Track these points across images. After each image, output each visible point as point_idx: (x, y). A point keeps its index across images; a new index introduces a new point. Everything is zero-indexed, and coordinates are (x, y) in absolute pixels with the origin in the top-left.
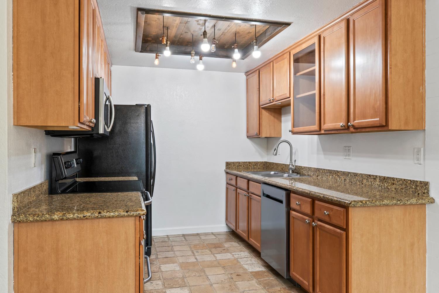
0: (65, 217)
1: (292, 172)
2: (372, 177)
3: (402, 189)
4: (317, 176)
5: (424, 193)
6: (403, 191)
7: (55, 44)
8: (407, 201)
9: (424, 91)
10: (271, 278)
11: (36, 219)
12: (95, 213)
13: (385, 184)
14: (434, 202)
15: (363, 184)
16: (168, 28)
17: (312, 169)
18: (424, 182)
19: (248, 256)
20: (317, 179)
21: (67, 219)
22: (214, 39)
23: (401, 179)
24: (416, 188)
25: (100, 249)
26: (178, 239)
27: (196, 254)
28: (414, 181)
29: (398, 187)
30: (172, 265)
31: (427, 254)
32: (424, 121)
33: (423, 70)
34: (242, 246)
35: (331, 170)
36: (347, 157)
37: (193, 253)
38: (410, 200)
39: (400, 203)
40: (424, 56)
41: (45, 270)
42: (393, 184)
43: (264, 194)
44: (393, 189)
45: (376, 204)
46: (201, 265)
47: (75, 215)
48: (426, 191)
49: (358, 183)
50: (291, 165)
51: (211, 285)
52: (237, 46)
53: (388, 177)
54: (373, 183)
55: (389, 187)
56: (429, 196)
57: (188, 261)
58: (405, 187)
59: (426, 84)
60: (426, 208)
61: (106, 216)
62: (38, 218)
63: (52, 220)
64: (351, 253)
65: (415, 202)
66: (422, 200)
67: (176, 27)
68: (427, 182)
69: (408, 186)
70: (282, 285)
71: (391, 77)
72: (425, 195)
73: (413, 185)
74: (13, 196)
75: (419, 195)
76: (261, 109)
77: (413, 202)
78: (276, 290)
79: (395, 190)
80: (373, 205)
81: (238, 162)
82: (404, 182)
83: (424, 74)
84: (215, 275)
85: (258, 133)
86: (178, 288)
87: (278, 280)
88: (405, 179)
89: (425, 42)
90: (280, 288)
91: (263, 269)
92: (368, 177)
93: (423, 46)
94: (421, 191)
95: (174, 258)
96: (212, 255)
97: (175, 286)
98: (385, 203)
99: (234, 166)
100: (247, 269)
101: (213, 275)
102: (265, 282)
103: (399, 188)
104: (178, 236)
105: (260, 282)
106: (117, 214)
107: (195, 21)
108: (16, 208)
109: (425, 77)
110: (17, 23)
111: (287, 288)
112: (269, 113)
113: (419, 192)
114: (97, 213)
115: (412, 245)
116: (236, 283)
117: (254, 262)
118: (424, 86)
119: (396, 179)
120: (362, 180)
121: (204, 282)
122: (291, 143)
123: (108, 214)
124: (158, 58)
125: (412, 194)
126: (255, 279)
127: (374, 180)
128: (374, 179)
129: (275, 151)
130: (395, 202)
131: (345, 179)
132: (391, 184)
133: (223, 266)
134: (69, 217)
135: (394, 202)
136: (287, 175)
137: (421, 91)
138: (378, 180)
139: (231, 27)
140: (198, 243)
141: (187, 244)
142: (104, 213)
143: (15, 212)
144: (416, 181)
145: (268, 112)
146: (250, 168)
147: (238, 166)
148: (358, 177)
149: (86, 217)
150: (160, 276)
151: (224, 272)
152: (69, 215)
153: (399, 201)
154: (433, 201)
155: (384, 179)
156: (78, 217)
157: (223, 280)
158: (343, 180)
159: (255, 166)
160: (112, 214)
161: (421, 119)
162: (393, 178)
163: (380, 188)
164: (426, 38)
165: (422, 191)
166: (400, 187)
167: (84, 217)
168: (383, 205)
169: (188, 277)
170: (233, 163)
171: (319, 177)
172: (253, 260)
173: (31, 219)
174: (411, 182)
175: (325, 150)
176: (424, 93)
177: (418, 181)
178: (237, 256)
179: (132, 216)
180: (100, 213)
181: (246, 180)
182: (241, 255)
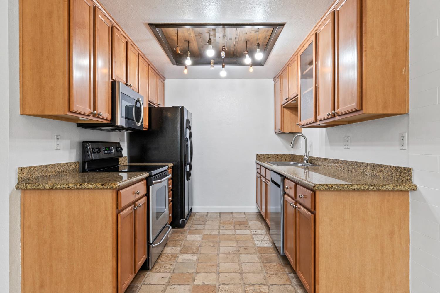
0: (54, 187)
1: (306, 162)
2: (364, 165)
3: (388, 175)
4: (325, 166)
5: (407, 180)
6: (389, 177)
7: (49, 50)
8: (382, 186)
9: (407, 72)
10: (274, 254)
11: (33, 187)
12: (77, 185)
13: (375, 171)
14: (417, 189)
15: (357, 172)
16: (188, 42)
17: (321, 159)
18: (407, 168)
19: (264, 234)
20: (325, 168)
21: (56, 189)
22: (224, 46)
23: (388, 166)
24: (400, 175)
25: (84, 214)
26: (214, 216)
27: (221, 228)
28: (398, 167)
29: (385, 174)
30: (197, 235)
31: (410, 244)
32: (407, 104)
33: (406, 50)
34: (263, 225)
35: (334, 159)
36: (346, 147)
37: (219, 227)
38: (386, 186)
39: (373, 188)
40: (407, 35)
41: (43, 228)
42: (381, 171)
43: (272, 180)
44: (381, 176)
45: (344, 188)
46: (219, 238)
47: (62, 185)
48: (409, 178)
49: (354, 171)
50: (306, 156)
51: (218, 255)
52: (247, 52)
53: (377, 165)
54: (365, 170)
55: (378, 174)
56: (412, 183)
57: (211, 234)
58: (391, 173)
59: (409, 65)
60: (409, 195)
61: (85, 187)
62: (34, 187)
63: (45, 189)
64: (319, 236)
65: (392, 188)
66: (401, 186)
67: (195, 40)
68: (410, 168)
69: (393, 173)
70: (280, 261)
71: (366, 60)
72: (408, 182)
73: (397, 172)
74: (18, 169)
75: (403, 181)
76: (283, 108)
77: (389, 188)
78: (271, 265)
79: (382, 177)
80: (341, 189)
81: (267, 154)
82: (390, 168)
83: (407, 55)
84: (227, 247)
85: (281, 129)
86: (190, 254)
87: (278, 257)
88: (390, 166)
89: (409, 20)
90: (277, 264)
91: (270, 245)
92: (361, 164)
93: (407, 25)
94: (404, 178)
95: (202, 230)
96: (234, 230)
97: (188, 253)
98: (355, 188)
99: (263, 158)
100: (257, 244)
101: (225, 246)
102: (266, 257)
103: (386, 176)
104: (216, 213)
105: (261, 257)
106: (94, 186)
107: (206, 32)
108: (20, 178)
109: (408, 58)
110: (22, 35)
111: (283, 264)
112: (290, 112)
113: (403, 179)
114: (79, 185)
115: (392, 233)
116: (240, 255)
117: (266, 239)
118: (407, 67)
119: (383, 166)
120: (357, 168)
121: (214, 251)
122: (306, 137)
123: (87, 186)
124: (187, 68)
125: (396, 181)
126: (258, 254)
127: (366, 168)
128: (366, 166)
129: (291, 143)
130: (367, 187)
131: (344, 168)
132: (379, 171)
133: (237, 239)
134: (57, 187)
135: (365, 187)
136: (301, 164)
137: (404, 72)
138: (369, 167)
139: (238, 35)
140: (228, 220)
141: (218, 220)
142: (84, 185)
143: (19, 181)
144: (400, 167)
145: (289, 110)
146: (278, 159)
147: (267, 158)
148: (353, 165)
149: (70, 188)
150: (182, 244)
151: (235, 245)
152: (58, 185)
153: (372, 186)
154: (415, 189)
155: (374, 166)
156: (64, 187)
157: (231, 252)
158: (343, 169)
159: (282, 158)
160: (90, 186)
161: (405, 102)
162: (381, 165)
163: (370, 175)
164: (410, 16)
165: (406, 178)
166: (386, 174)
167: (69, 187)
168: (353, 189)
169: (204, 246)
170: (263, 155)
171: (326, 167)
172: (266, 237)
173: (29, 187)
174: (396, 168)
175: (331, 141)
176: (407, 74)
177: (402, 168)
178: (255, 232)
179: (106, 188)
180: (81, 185)
181: (265, 168)
182: (258, 233)
